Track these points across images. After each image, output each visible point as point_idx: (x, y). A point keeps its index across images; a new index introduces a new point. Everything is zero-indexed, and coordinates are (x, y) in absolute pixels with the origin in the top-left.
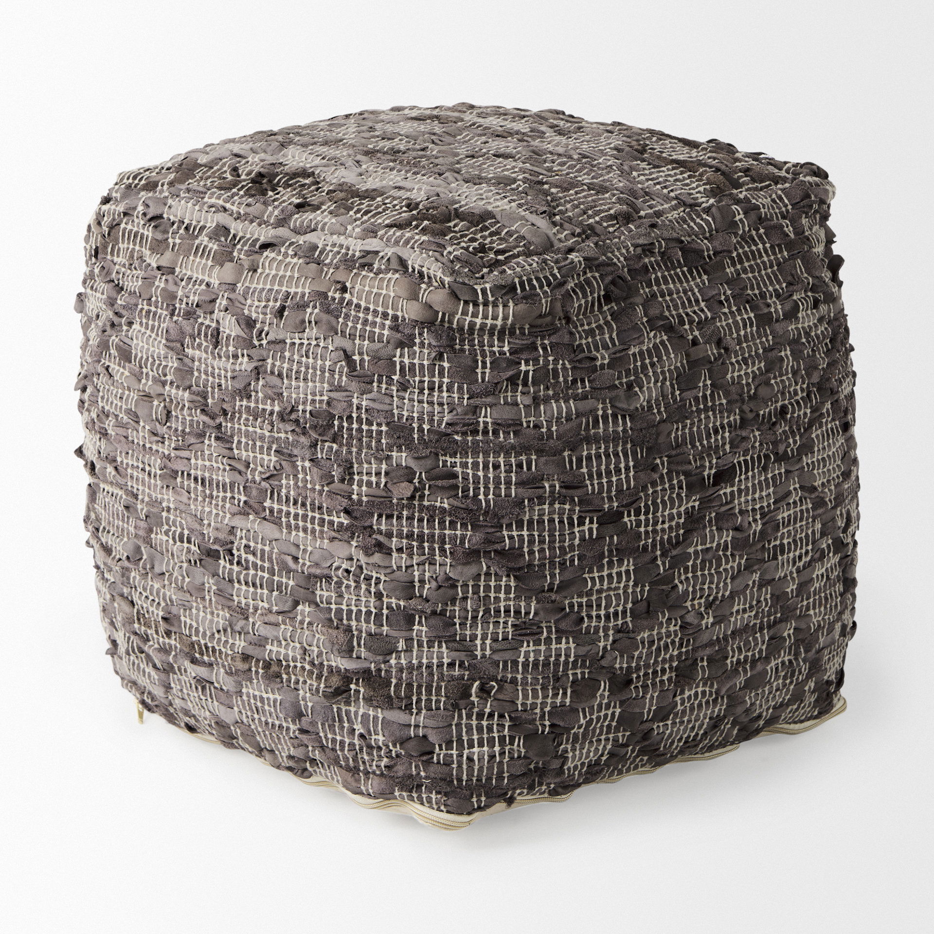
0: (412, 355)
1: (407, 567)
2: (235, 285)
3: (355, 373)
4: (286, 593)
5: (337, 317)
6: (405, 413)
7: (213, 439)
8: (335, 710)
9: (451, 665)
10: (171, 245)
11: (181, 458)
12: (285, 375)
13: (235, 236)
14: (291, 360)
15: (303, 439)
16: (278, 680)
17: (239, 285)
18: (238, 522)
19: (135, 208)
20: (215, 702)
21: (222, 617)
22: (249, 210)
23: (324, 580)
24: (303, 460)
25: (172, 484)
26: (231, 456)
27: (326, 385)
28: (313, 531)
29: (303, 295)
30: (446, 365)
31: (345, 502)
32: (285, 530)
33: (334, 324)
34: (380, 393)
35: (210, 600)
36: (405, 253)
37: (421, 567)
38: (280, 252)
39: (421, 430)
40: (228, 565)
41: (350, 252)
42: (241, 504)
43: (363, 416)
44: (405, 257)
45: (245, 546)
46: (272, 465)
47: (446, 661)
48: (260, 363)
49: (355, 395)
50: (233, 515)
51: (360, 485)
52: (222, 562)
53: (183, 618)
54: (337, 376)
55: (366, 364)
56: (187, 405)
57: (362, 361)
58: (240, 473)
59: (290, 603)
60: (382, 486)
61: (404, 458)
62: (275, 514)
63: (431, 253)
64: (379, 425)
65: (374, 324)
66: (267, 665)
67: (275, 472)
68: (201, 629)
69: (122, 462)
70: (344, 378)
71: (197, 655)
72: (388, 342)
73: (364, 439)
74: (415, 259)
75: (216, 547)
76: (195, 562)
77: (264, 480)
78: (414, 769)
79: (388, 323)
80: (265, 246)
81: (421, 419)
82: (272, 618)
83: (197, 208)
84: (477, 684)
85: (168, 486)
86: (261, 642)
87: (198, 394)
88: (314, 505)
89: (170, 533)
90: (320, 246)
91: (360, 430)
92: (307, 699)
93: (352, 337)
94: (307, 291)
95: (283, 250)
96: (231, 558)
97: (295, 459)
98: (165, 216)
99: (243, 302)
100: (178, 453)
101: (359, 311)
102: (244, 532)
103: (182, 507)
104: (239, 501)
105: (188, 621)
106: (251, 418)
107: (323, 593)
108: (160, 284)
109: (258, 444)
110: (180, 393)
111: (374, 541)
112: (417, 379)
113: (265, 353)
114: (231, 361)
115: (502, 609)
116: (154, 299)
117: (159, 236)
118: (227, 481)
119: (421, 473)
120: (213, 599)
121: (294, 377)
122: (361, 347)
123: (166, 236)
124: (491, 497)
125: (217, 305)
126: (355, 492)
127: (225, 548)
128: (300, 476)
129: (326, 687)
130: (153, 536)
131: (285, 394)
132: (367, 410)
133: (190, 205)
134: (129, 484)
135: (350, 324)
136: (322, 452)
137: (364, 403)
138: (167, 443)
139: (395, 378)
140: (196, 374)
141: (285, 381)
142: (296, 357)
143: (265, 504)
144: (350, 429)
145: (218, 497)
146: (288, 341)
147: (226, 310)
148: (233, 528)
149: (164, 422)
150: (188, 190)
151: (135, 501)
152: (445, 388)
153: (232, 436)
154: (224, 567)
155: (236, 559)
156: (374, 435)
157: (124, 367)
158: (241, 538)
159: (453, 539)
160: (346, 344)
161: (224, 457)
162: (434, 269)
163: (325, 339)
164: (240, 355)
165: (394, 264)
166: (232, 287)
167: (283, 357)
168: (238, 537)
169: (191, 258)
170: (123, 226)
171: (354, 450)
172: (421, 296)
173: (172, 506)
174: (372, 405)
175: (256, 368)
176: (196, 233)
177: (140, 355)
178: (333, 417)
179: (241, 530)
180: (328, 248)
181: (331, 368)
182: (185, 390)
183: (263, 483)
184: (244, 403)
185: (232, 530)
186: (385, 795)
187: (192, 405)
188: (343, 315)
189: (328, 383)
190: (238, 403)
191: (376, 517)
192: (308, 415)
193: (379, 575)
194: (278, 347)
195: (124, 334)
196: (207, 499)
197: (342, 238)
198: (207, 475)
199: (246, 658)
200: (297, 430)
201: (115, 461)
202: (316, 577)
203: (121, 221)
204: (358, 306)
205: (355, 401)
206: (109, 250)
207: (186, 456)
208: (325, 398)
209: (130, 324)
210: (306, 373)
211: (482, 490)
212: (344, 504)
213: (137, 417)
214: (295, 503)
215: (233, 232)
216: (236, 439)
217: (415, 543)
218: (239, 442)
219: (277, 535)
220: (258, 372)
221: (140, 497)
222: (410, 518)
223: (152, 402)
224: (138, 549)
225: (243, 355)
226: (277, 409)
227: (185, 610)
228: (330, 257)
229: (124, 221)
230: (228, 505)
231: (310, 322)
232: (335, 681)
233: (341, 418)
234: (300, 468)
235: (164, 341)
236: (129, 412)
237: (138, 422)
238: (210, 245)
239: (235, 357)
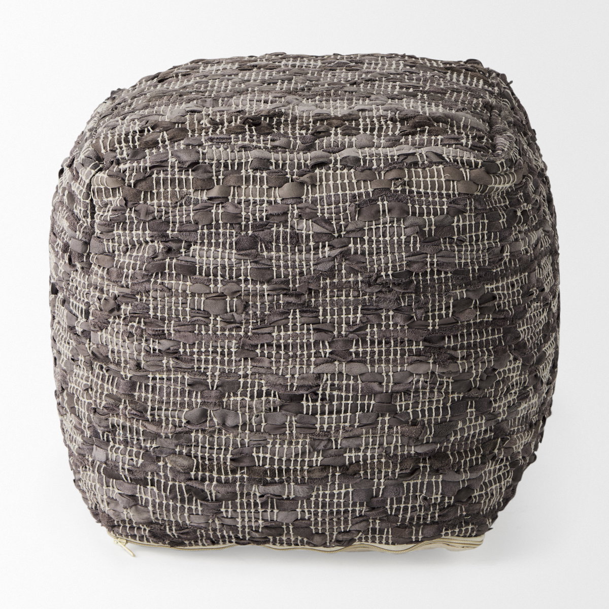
0: (464, 219)
1: (468, 368)
2: (300, 198)
3: (427, 240)
4: (368, 411)
5: (407, 203)
6: (463, 261)
7: (298, 313)
8: (405, 485)
9: (486, 431)
10: (215, 181)
11: (263, 334)
12: (367, 253)
13: (277, 165)
14: (370, 241)
15: (389, 296)
16: (357, 476)
17: (304, 197)
18: (323, 368)
19: (167, 161)
20: (276, 511)
21: (302, 443)
22: (276, 143)
23: (403, 394)
24: (388, 310)
25: (252, 354)
26: (317, 321)
27: (403, 254)
28: (395, 360)
29: (367, 194)
30: (486, 221)
31: (425, 334)
32: (369, 366)
33: (406, 208)
34: (447, 250)
35: (291, 434)
36: (439, 149)
37: (477, 367)
38: (330, 168)
39: (474, 270)
40: (310, 404)
41: (389, 157)
42: (327, 355)
43: (435, 269)
44: (439, 152)
45: (331, 385)
46: (358, 320)
47: (483, 429)
48: (345, 248)
49: (429, 256)
50: (316, 365)
51: (434, 319)
52: (304, 403)
53: (254, 454)
54: (411, 245)
55: (433, 232)
56: (266, 294)
57: (430, 230)
58: (326, 331)
59: (373, 417)
60: (450, 315)
61: (464, 292)
62: (361, 355)
63: (454, 146)
64: (446, 273)
65: (435, 203)
66: (344, 468)
67: (362, 325)
68: (276, 458)
69: (185, 352)
70: (418, 245)
71: (269, 479)
72: (447, 213)
73: (437, 286)
74: (449, 153)
75: (301, 392)
76: (275, 409)
77: (351, 332)
78: (459, 512)
79: (445, 200)
80: (314, 166)
81: (472, 263)
82: (356, 432)
83: (229, 150)
84: (499, 440)
85: (246, 359)
86: (340, 454)
87: (282, 282)
88: (397, 341)
89: (248, 393)
90: (361, 157)
91: (432, 280)
92: (380, 483)
93: (421, 214)
94: (370, 190)
95: (331, 165)
96: (315, 397)
97: (381, 311)
98: (201, 161)
99: (315, 208)
100: (259, 331)
101: (422, 196)
102: (329, 375)
103: (262, 371)
104: (325, 354)
105: (261, 455)
106: (335, 290)
107: (400, 404)
108: (217, 211)
109: (344, 308)
110: (258, 286)
111: (449, 356)
112: (468, 235)
113: (346, 240)
114: (312, 252)
115: (515, 384)
116: (214, 223)
117: (206, 176)
118: (312, 341)
119: (476, 301)
120: (294, 432)
121: (375, 253)
122: (430, 221)
123: (210, 175)
124: (512, 307)
125: (289, 215)
126: (431, 325)
127: (311, 390)
128: (384, 323)
129: (401, 470)
130: (225, 400)
131: (368, 267)
132: (437, 265)
133: (221, 149)
134: (196, 366)
135: (417, 206)
136: (405, 302)
137: (435, 260)
138: (243, 327)
139: (455, 237)
140: (275, 269)
141: (367, 257)
142: (374, 238)
143: (351, 350)
144: (425, 281)
145: (302, 355)
146: (366, 228)
147: (300, 216)
148: (319, 374)
149: (240, 311)
150: (211, 140)
151: (205, 378)
152: (486, 238)
153: (317, 307)
154: (308, 406)
155: (320, 397)
156: (443, 281)
157: (185, 280)
158: (327, 380)
159: (494, 340)
160: (417, 220)
161: (308, 324)
162: (467, 156)
163: (397, 221)
164: (320, 246)
165: (435, 159)
166: (298, 199)
167: (363, 241)
168: (324, 380)
169: (243, 187)
170: (154, 176)
171: (429, 295)
172: (465, 176)
173: (249, 372)
174: (441, 260)
175: (341, 253)
176: (236, 169)
177: (205, 267)
178: (411, 273)
179: (327, 374)
180: (368, 158)
181: (407, 240)
182: (262, 283)
183: (351, 336)
184: (328, 281)
185: (319, 376)
186: (437, 535)
187: (270, 293)
188: (409, 201)
189: (406, 252)
190: (322, 282)
191: (447, 339)
192: (391, 277)
193: (448, 380)
194: (359, 235)
195: (183, 254)
196: (290, 360)
197: (373, 149)
198: (290, 341)
199: (324, 467)
200: (384, 290)
201: (176, 352)
202: (397, 392)
203: (153, 173)
204: (418, 193)
205: (429, 260)
206: (142, 196)
207: (267, 332)
208: (404, 263)
209: (188, 248)
210: (385, 247)
211: (507, 303)
212: (425, 335)
213: (208, 313)
214: (380, 343)
215: (273, 161)
216: (321, 308)
217: (472, 351)
218: (325, 310)
219: (363, 370)
220: (345, 255)
221: (209, 373)
222: (469, 334)
223: (225, 299)
224: (204, 414)
225: (324, 247)
226: (360, 278)
227: (258, 448)
228: (375, 164)
229: (155, 172)
230: (313, 359)
231: (384, 211)
232: (410, 465)
233: (417, 274)
234: (383, 318)
235: (234, 251)
236: (195, 311)
237: (208, 318)
238: (258, 174)
239: (316, 248)
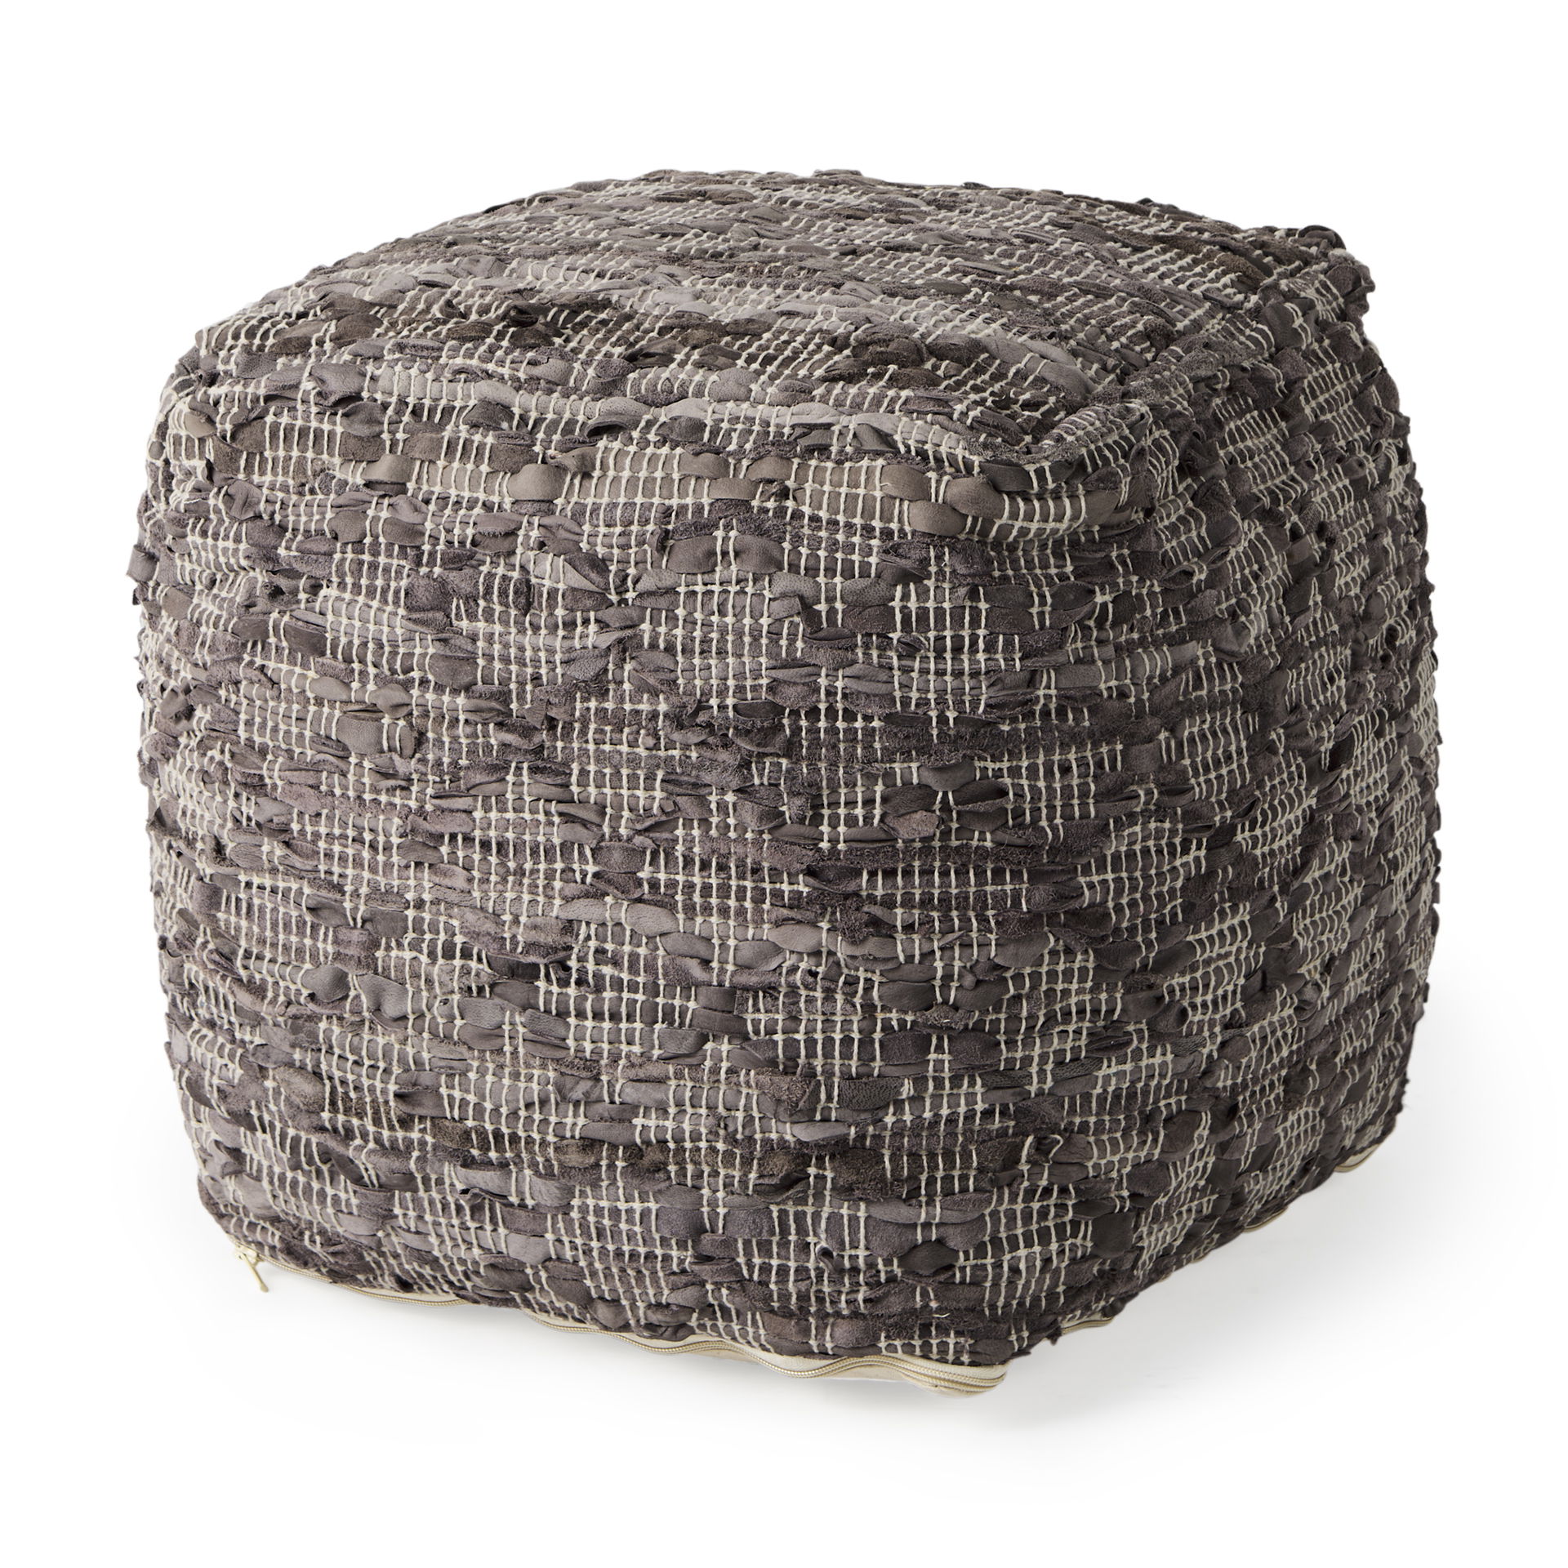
0: (923, 594)
1: (922, 955)
2: (551, 502)
3: (821, 634)
4: (682, 1025)
5: (781, 540)
6: (914, 695)
7: (525, 772)
8: (775, 1214)
9: (988, 1114)
10: (388, 443)
11: (452, 811)
12: (679, 648)
13: (523, 419)
14: (690, 622)
15: (723, 756)
16: (661, 1175)
17: (559, 501)
18: (582, 910)
19: (296, 387)
20: (502, 1230)
21: (539, 1079)
22: (537, 371)
23: (761, 994)
24: (723, 791)
25: (429, 856)
26: (566, 796)
27: (763, 660)
28: (741, 912)
29: (699, 509)
30: (983, 606)
31: (809, 857)
32: (681, 916)
33: (776, 553)
34: (871, 664)
35: (515, 1053)
36: (883, 422)
37: (948, 953)
38: (631, 439)
39: (942, 719)
40: (555, 989)
41: (772, 429)
42: (589, 880)
43: (840, 706)
44: (886, 427)
45: (597, 951)
46: (656, 805)
47: (980, 1107)
48: (629, 632)
49: (823, 672)
50: (567, 900)
51: (834, 825)
52: (541, 984)
53: (443, 1091)
54: (784, 642)
55: (840, 616)
56: (462, 718)
57: (832, 612)
58: (585, 823)
59: (691, 1040)
60: (876, 821)
61: (914, 771)
62: (662, 890)
63: (929, 417)
64: (868, 718)
65: (850, 548)
66: (635, 1153)
67: (664, 818)
68: (488, 1105)
69: (302, 832)
70: (800, 644)
71: (475, 1152)
72: (878, 576)
73: (842, 746)
74: (908, 431)
75: (532, 959)
76: (481, 990)
77: (639, 832)
78: (918, 1298)
79: (875, 542)
80: (598, 432)
81: (941, 701)
82: (654, 1070)
83: (430, 376)
84: (1030, 1139)
85: (418, 864)
86: (625, 1113)
87: (492, 696)
88: (745, 866)
89: (425, 946)
90: (709, 422)
91: (832, 731)
92: (717, 1201)
93: (812, 571)
94: (706, 501)
95: (636, 434)
96: (562, 974)
97: (707, 790)
98: (365, 394)
99: (577, 529)
100: (444, 803)
101: (819, 528)
102: (593, 927)
103: (453, 897)
104: (584, 874)
105: (457, 1094)
106: (608, 728)
107: (756, 1016)
108: (379, 512)
109: (625, 772)
110: (446, 698)
111: (866, 917)
112: (932, 635)
113: (635, 614)
114: (561, 633)
115: (1074, 1010)
116: (368, 540)
117: (364, 431)
118: (557, 841)
119: (945, 794)
120: (521, 1050)
121: (697, 650)
122: (831, 589)
123: (377, 429)
124: (1058, 821)
125: (520, 539)
126: (826, 837)
127: (552, 957)
128: (714, 820)
129: (761, 1176)
130: (380, 954)
131: (680, 681)
132: (845, 696)
133: (414, 372)
134: (322, 868)
135: (804, 551)
136: (761, 776)
137: (839, 684)
138: (414, 789)
139: (895, 636)
140: (481, 662)
141: (680, 658)
142: (698, 616)
143: (640, 875)
144: (813, 731)
145: (534, 871)
146: (682, 589)
147: (542, 545)
148: (570, 921)
149: (408, 752)
150: (401, 347)
151: (338, 896)
152: (981, 645)
153: (566, 764)
154: (549, 993)
155: (574, 976)
156: (860, 737)
157: (305, 665)
158: (588, 938)
159: (999, 898)
160: (803, 585)
161: (548, 801)
162: (950, 445)
163: (755, 581)
164: (579, 621)
165: (871, 443)
166: (546, 505)
167: (672, 619)
168: (581, 937)
169: (441, 463)
170: (270, 419)
171: (823, 765)
172: (933, 491)
173: (426, 897)
174: (854, 685)
175: (620, 641)
176: (437, 420)
177: (343, 640)
178: (778, 710)
179: (588, 924)
180: (725, 425)
181: (772, 629)
182: (455, 692)
183: (638, 840)
184: (593, 704)
185: (569, 927)
186: (863, 1348)
187: (472, 717)
188: (788, 537)
189: (769, 655)
190: (578, 705)
191: (865, 876)
192: (731, 714)
193: (869, 975)
194: (663, 602)
195: (303, 606)
196: (511, 879)
197: (745, 405)
198: (510, 835)
199: (589, 1144)
200: (711, 740)
201: (285, 830)
202: (746, 989)
203: (266, 412)
204: (814, 519)
205: (823, 681)
206: (242, 463)
207: (462, 807)
208: (764, 681)
209: (315, 589)
210: (722, 639)
211: (1044, 811)
212: (807, 861)
213: (345, 748)
214: (705, 865)
215: (517, 411)
216: (575, 767)
217: (935, 914)
218: (584, 773)
219: (666, 924)
220: (625, 647)
221: (348, 888)
222: (927, 872)
223: (379, 720)
224: (341, 981)
225: (586, 622)
226: (663, 707)
227: (451, 1076)
228: (735, 441)
229: (272, 410)
230: (557, 884)
231: (725, 554)
232: (781, 1166)
233: (795, 713)
234: (713, 806)
235: (401, 611)
236: (322, 741)
237: (345, 758)
238: (477, 438)
239: (570, 625)
